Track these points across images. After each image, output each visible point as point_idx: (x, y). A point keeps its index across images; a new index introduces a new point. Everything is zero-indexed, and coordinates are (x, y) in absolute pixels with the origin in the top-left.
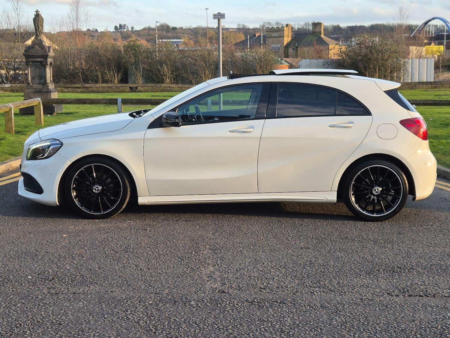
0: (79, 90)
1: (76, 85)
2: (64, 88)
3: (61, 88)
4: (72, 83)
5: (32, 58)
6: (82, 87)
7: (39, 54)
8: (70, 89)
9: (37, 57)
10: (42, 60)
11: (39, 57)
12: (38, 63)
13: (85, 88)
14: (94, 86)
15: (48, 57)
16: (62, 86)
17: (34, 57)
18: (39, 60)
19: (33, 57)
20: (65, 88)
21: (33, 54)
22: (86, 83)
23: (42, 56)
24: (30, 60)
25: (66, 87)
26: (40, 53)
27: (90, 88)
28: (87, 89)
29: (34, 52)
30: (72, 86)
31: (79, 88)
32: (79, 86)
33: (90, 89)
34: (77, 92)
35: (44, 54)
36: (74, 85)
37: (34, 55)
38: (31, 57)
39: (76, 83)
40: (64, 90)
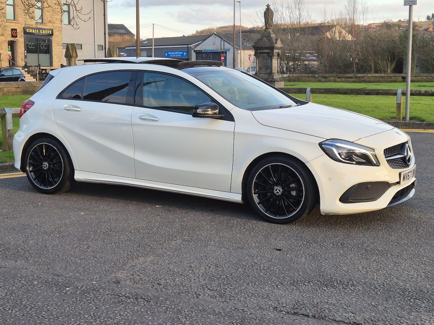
0: (352, 80)
1: (349, 75)
3: (334, 78)
4: (346, 72)
6: (354, 77)
7: (266, 46)
8: (343, 79)
9: (265, 48)
10: (269, 51)
11: (267, 48)
12: (266, 55)
13: (357, 78)
14: (366, 76)
15: (275, 48)
16: (335, 76)
18: (266, 51)
19: (261, 48)
20: (339, 77)
21: (261, 46)
22: (359, 73)
23: (269, 47)
24: (259, 51)
27: (362, 78)
28: (359, 78)
29: (262, 44)
30: (345, 76)
31: (352, 77)
32: (351, 76)
34: (349, 82)
38: (259, 48)
39: (349, 73)
40: (337, 80)
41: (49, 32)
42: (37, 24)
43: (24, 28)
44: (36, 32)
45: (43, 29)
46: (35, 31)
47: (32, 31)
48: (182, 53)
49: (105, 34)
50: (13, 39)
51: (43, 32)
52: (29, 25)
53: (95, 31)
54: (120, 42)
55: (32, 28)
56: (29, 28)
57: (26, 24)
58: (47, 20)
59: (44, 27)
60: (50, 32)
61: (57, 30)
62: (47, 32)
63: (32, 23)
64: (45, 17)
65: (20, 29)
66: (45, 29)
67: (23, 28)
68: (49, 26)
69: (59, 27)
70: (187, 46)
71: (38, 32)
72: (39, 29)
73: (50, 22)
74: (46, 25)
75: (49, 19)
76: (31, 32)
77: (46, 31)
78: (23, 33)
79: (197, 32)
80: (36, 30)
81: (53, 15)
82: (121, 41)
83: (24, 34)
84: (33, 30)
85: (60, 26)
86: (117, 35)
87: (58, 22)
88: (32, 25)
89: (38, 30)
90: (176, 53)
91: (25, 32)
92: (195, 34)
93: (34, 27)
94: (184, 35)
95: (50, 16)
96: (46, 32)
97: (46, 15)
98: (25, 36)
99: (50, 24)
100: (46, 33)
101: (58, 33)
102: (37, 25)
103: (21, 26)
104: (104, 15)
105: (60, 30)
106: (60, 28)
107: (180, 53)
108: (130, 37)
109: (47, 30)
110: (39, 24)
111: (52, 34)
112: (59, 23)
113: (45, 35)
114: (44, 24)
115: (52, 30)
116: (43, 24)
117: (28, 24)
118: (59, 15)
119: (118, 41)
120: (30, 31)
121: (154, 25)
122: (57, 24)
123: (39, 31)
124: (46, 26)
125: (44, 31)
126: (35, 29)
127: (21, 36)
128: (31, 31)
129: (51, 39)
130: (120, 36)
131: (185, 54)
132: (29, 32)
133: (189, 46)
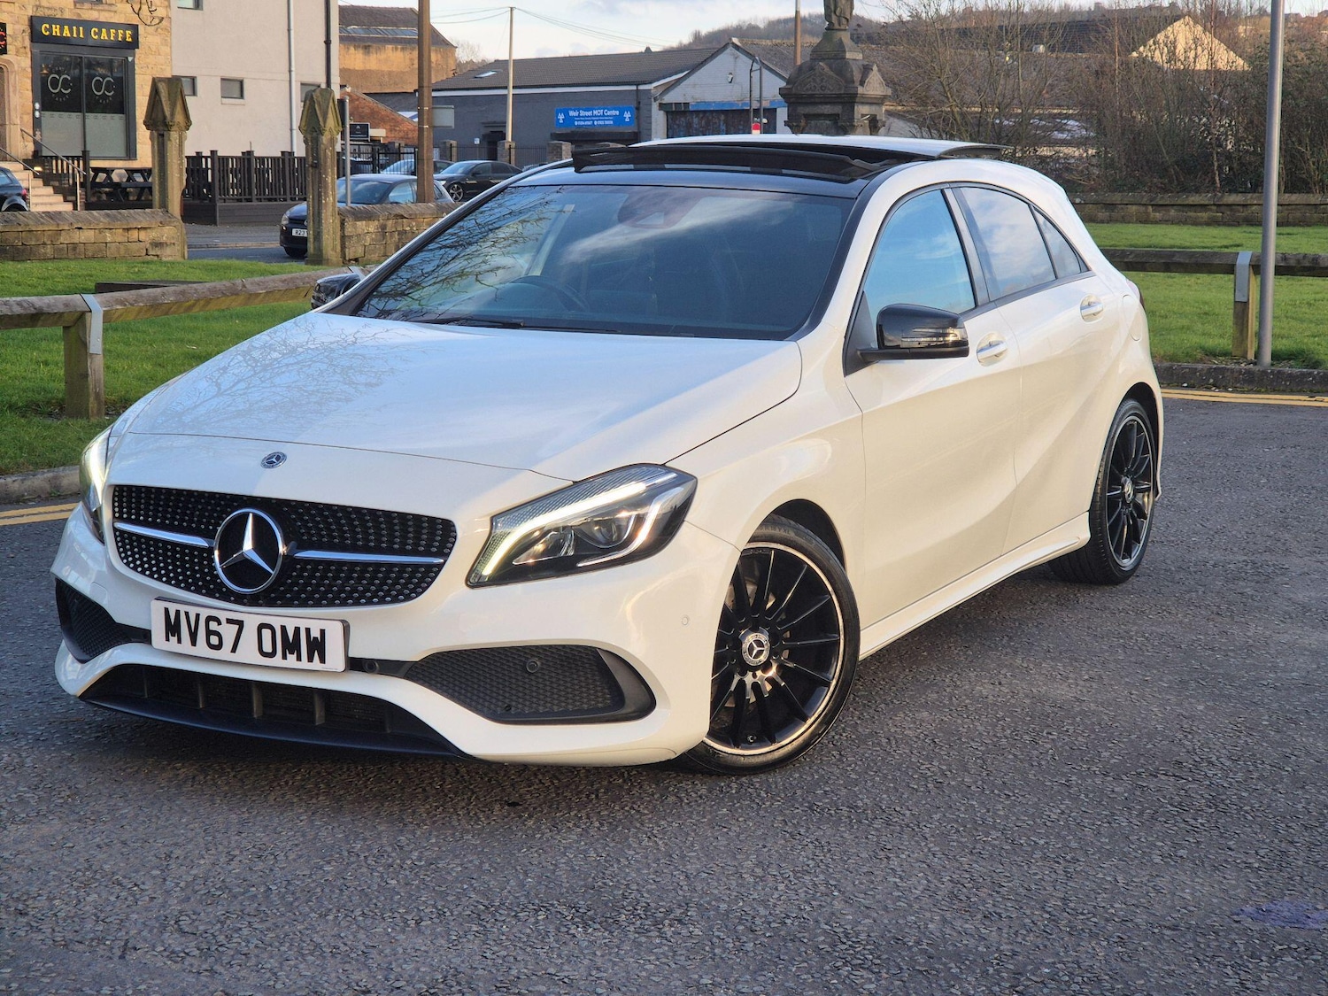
0: (1204, 215)
1: (1195, 199)
2: (1150, 208)
3: (1142, 209)
4: (1184, 189)
5: (806, 104)
6: (1214, 205)
7: (829, 92)
8: (1173, 212)
9: (822, 100)
10: (837, 109)
11: (827, 100)
12: (828, 122)
13: (1223, 208)
14: (1255, 202)
15: (857, 100)
16: (1145, 199)
17: (813, 100)
18: (827, 109)
19: (811, 100)
20: (1157, 207)
21: (810, 92)
22: (1230, 192)
23: (839, 96)
24: (802, 110)
25: (1161, 203)
26: (832, 89)
27: (1241, 208)
28: (1231, 210)
29: (813, 84)
30: (1179, 202)
31: (1203, 207)
32: (1202, 202)
33: (1242, 214)
34: (1196, 223)
35: (842, 92)
36: (1187, 197)
37: (812, 96)
38: (804, 101)
39: (1197, 191)
40: (1152, 215)
41: (125, 35)
42: (78, 5)
43: (31, 19)
44: (75, 35)
45: (100, 25)
46: (71, 32)
47: (62, 30)
48: (617, 113)
49: (328, 43)
51: (99, 33)
52: (49, 8)
53: (292, 32)
54: (403, 73)
55: (62, 22)
56: (52, 20)
57: (38, 7)
59: (103, 17)
60: (128, 36)
61: (151, 29)
62: (117, 34)
63: (62, 3)
65: (18, 22)
66: (109, 26)
67: (27, 22)
68: (122, 14)
70: (634, 88)
71: (81, 36)
72: (88, 25)
74: (113, 8)
76: (58, 34)
77: (113, 31)
78: (27, 39)
79: (697, 37)
80: (74, 28)
82: (407, 69)
83: (32, 41)
84: (66, 27)
85: (162, 12)
86: (390, 47)
88: (62, 10)
89: (81, 28)
90: (595, 112)
91: (36, 37)
92: (690, 44)
93: (67, 15)
94: (648, 49)
96: (112, 35)
98: (36, 51)
99: (127, 8)
100: (112, 38)
101: (157, 39)
102: (78, 11)
103: (22, 12)
105: (164, 27)
106: (164, 23)
107: (609, 113)
108: (439, 56)
109: (117, 26)
110: (87, 6)
111: (134, 44)
112: (159, 4)
113: (107, 45)
114: (106, 7)
115: (135, 28)
116: (100, 7)
117: (48, 5)
119: (394, 69)
120: (54, 30)
121: (515, 12)
123: (87, 32)
124: (112, 14)
125: (104, 30)
126: (71, 23)
127: (22, 50)
128: (56, 30)
129: (130, 59)
130: (403, 49)
131: (627, 115)
132: (51, 35)
133: (641, 87)
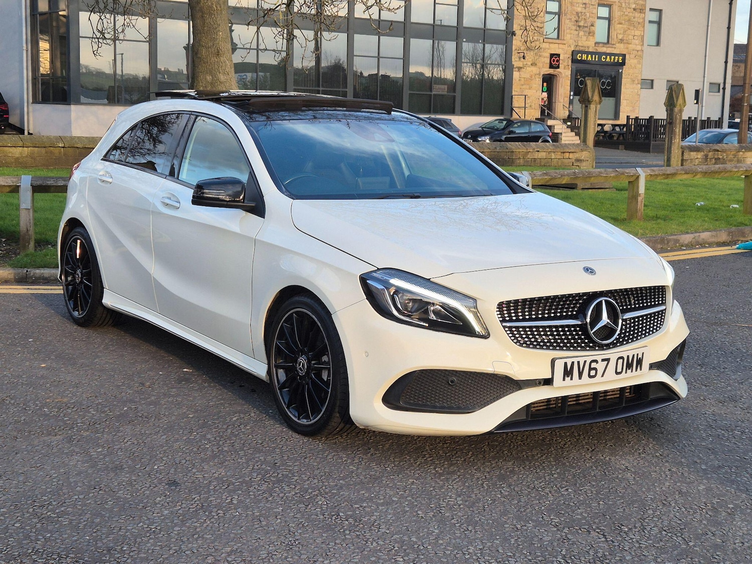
41: (618, 59)
42: (596, 45)
43: (573, 52)
44: (593, 59)
45: (606, 54)
46: (592, 58)
47: (587, 57)
49: (726, 62)
50: (551, 71)
51: (606, 58)
52: (582, 47)
53: (707, 57)
55: (588, 53)
56: (582, 52)
57: (576, 46)
58: (617, 37)
59: (609, 50)
60: (620, 60)
61: (632, 56)
62: (614, 59)
63: (589, 44)
64: (613, 34)
65: (566, 53)
66: (611, 55)
67: (571, 53)
68: (619, 49)
69: (638, 51)
71: (597, 60)
72: (600, 54)
73: (622, 41)
74: (614, 46)
75: (620, 37)
76: (585, 59)
77: (613, 57)
78: (570, 61)
80: (594, 56)
81: (629, 29)
83: (572, 62)
84: (590, 56)
85: (639, 48)
87: (637, 42)
88: (588, 47)
89: (597, 56)
91: (574, 61)
93: (591, 50)
95: (622, 32)
96: (612, 59)
97: (615, 29)
98: (574, 67)
99: (622, 45)
100: (612, 61)
101: (636, 61)
102: (596, 48)
103: (569, 48)
104: (729, 28)
105: (639, 55)
106: (640, 53)
109: (615, 55)
110: (601, 45)
111: (623, 64)
112: (638, 44)
113: (609, 64)
114: (611, 46)
115: (624, 56)
116: (608, 46)
117: (582, 45)
118: (640, 29)
122: (635, 45)
123: (600, 58)
124: (613, 49)
125: (608, 57)
126: (592, 53)
127: (567, 67)
128: (584, 57)
129: (620, 71)
132: (581, 60)
